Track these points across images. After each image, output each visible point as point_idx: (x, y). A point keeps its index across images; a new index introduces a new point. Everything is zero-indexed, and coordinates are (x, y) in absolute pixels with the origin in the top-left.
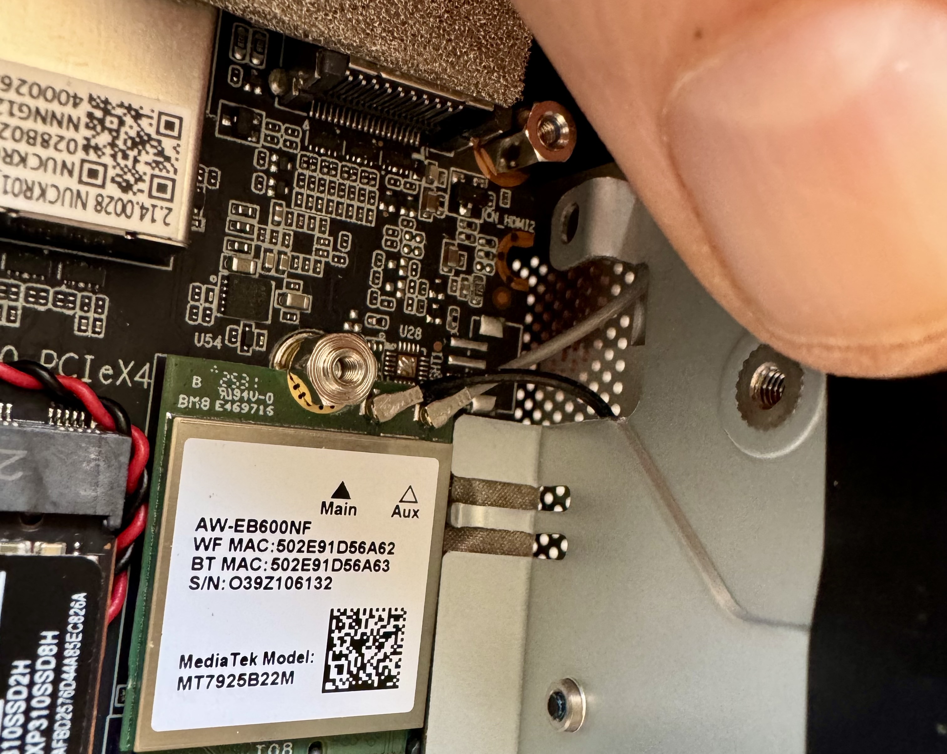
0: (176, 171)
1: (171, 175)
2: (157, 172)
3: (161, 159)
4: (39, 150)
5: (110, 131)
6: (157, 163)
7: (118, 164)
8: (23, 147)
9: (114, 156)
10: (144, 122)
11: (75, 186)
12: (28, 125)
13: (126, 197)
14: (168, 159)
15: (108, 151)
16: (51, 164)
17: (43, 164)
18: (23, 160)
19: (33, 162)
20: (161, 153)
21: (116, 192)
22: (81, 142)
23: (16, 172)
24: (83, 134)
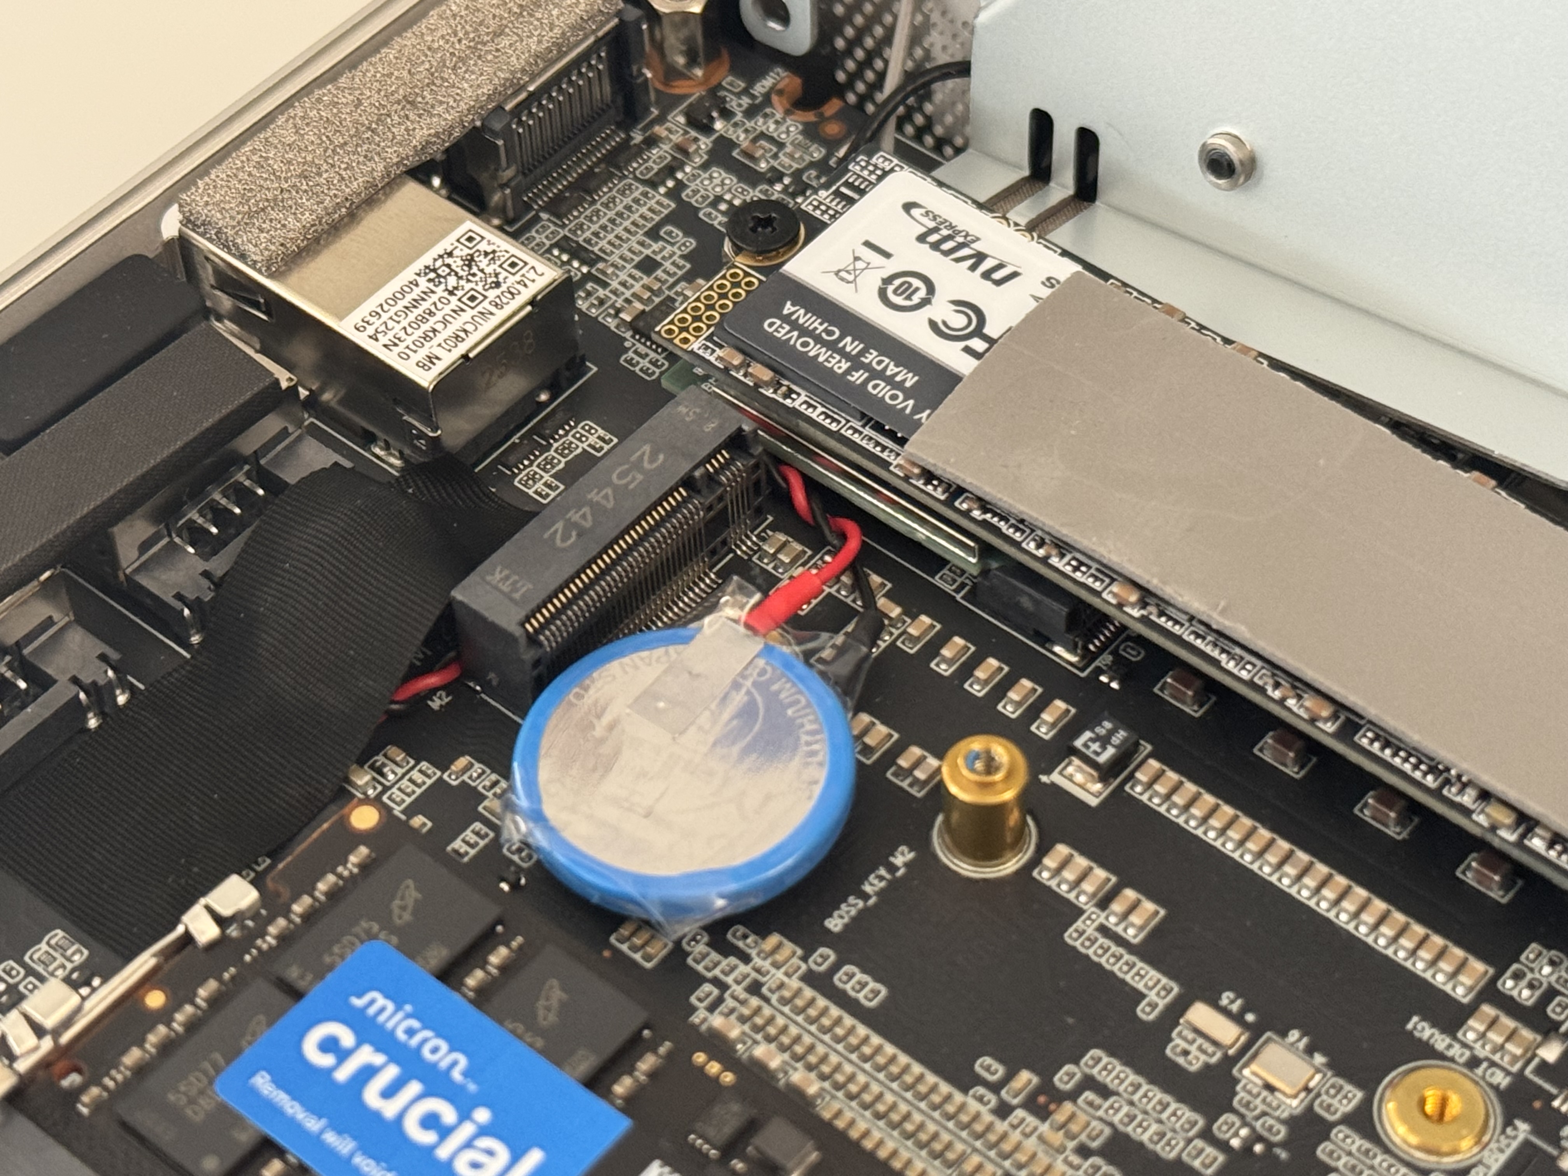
0: (507, 252)
1: (507, 255)
2: (498, 263)
3: (491, 256)
4: (432, 320)
5: (449, 274)
6: (493, 259)
7: (476, 282)
8: (425, 327)
9: (468, 281)
10: (456, 253)
11: (474, 312)
12: (412, 317)
13: (504, 287)
14: (494, 252)
15: (462, 283)
16: (447, 318)
17: (445, 322)
18: (434, 331)
19: (439, 327)
20: (486, 254)
21: (497, 292)
22: (446, 294)
23: (440, 338)
24: (440, 291)
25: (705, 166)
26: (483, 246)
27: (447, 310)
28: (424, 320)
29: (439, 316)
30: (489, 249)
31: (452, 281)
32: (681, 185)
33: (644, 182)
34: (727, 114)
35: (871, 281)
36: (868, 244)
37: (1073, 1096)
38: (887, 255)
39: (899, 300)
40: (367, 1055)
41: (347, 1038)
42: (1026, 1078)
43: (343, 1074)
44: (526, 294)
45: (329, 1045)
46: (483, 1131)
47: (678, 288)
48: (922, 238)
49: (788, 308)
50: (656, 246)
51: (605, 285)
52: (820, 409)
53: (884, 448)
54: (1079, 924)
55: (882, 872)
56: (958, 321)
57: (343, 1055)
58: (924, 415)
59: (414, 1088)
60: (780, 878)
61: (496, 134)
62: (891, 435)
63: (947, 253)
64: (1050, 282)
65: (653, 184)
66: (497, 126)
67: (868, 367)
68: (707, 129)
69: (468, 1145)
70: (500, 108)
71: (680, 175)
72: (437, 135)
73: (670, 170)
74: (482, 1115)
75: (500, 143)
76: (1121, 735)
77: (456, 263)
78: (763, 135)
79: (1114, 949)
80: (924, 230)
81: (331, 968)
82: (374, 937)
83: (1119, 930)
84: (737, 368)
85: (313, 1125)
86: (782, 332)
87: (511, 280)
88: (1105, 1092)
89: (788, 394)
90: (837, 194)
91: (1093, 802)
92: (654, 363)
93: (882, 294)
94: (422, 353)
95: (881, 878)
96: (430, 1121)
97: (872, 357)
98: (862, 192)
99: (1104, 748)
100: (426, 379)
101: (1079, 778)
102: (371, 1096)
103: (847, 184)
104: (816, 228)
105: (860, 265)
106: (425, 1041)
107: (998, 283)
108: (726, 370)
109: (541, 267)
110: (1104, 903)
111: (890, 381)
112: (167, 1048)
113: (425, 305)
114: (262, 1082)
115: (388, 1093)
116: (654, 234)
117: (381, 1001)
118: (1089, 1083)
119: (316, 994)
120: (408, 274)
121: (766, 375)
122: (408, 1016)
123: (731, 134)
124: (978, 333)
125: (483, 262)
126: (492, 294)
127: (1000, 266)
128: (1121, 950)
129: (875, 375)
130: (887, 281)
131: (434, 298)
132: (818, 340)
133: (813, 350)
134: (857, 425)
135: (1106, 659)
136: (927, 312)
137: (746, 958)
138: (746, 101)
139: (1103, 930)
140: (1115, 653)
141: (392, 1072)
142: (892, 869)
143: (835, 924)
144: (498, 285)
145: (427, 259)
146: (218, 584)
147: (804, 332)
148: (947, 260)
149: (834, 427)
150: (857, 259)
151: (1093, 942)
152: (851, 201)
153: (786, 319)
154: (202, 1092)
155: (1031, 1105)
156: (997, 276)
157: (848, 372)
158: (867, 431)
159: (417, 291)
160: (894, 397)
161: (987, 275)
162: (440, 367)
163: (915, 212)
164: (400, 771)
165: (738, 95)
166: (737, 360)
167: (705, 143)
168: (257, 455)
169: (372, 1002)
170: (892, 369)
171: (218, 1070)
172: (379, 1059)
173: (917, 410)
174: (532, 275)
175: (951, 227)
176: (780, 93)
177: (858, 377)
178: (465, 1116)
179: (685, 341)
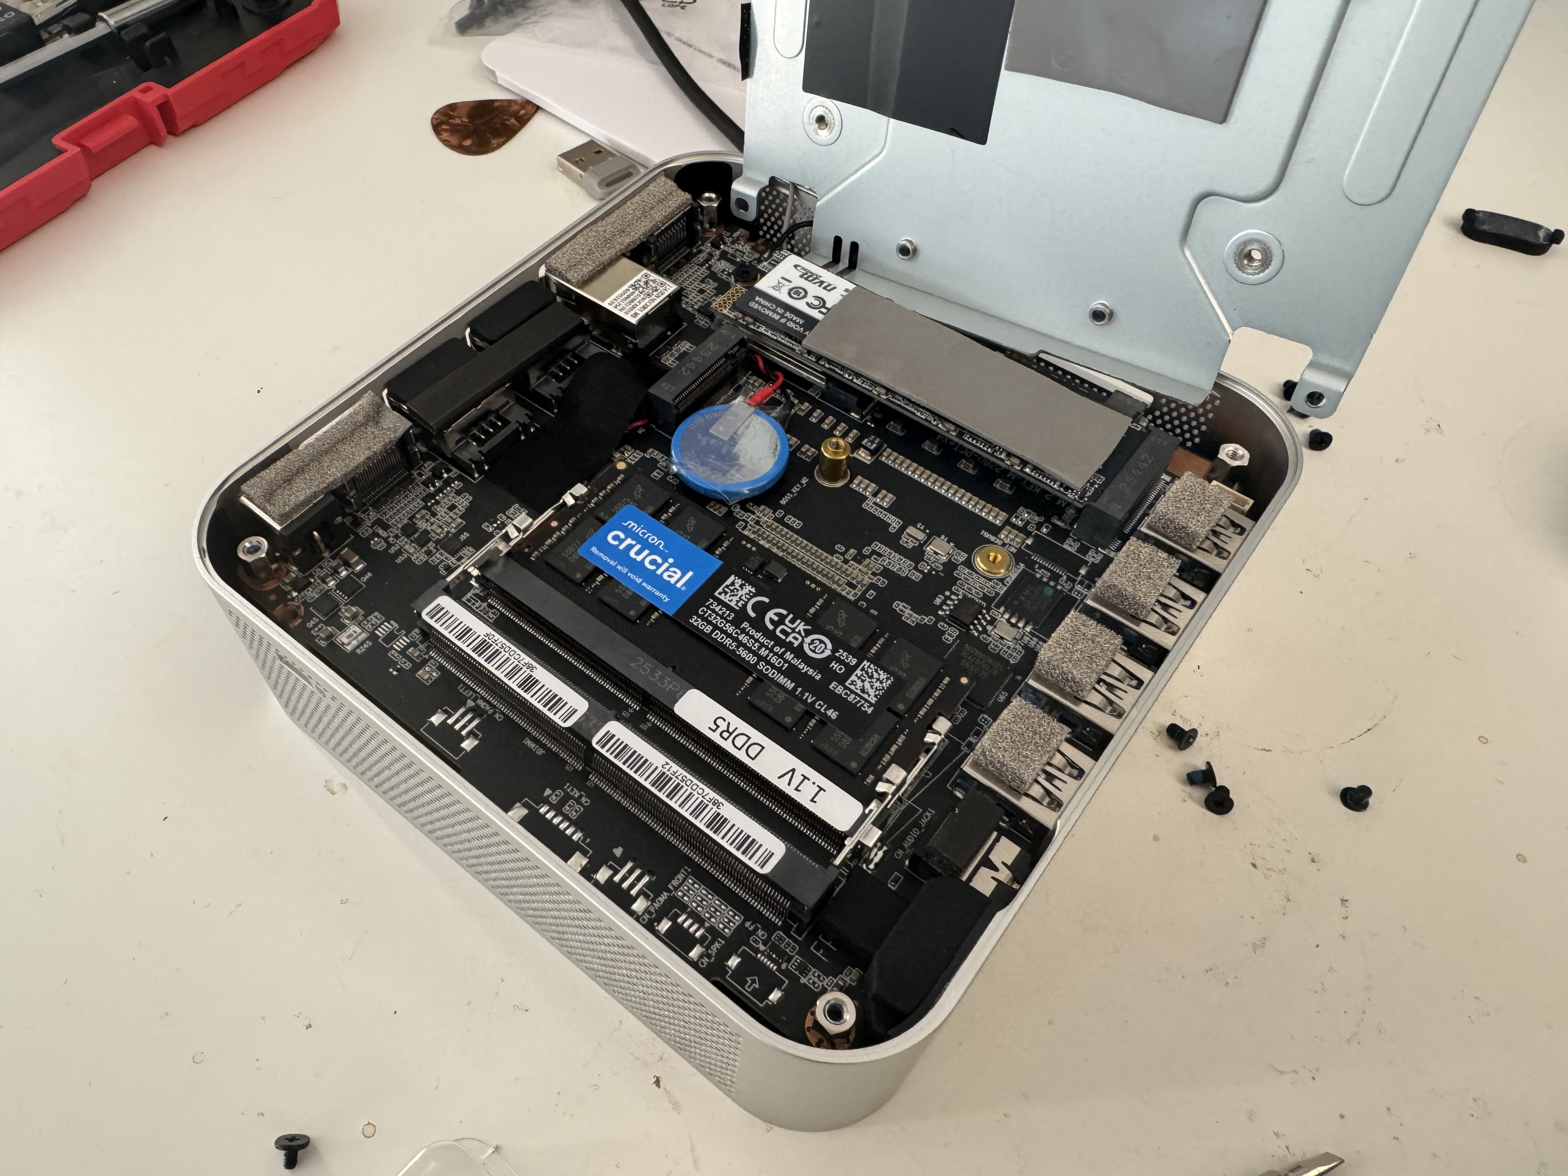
1: (659, 281)
2: (657, 283)
4: (635, 302)
5: (640, 287)
6: (654, 282)
7: (649, 290)
8: (633, 304)
9: (646, 289)
10: (641, 280)
11: (650, 299)
12: (628, 301)
13: (659, 291)
14: (655, 280)
15: (644, 290)
20: (652, 281)
21: (657, 293)
22: (639, 294)
23: (638, 308)
24: (637, 292)
25: (719, 260)
26: (651, 278)
27: (640, 298)
28: (632, 301)
29: (637, 300)
30: (653, 279)
31: (641, 289)
32: (711, 266)
33: (698, 265)
34: (725, 243)
35: (785, 290)
36: (783, 278)
37: (869, 557)
38: (790, 282)
39: (795, 296)
40: (629, 541)
41: (622, 536)
42: (852, 551)
43: (622, 547)
44: (667, 293)
45: (616, 538)
46: (671, 565)
47: (713, 299)
48: (801, 276)
49: (757, 299)
50: (704, 285)
51: (687, 298)
52: (770, 332)
53: (793, 345)
54: (867, 502)
55: (798, 485)
56: (816, 303)
57: (621, 541)
58: (807, 333)
59: (646, 552)
60: (764, 486)
61: (651, 243)
62: (795, 340)
63: (810, 281)
64: (846, 290)
65: (702, 265)
66: (652, 240)
67: (786, 317)
68: (718, 248)
69: (667, 570)
70: (652, 235)
71: (710, 263)
72: (632, 242)
73: (707, 261)
74: (671, 560)
75: (652, 246)
76: (878, 440)
77: (642, 284)
78: (737, 250)
79: (879, 509)
80: (801, 274)
81: (614, 513)
82: (629, 503)
83: (881, 503)
84: (740, 319)
85: (612, 563)
86: (756, 306)
87: (661, 289)
88: (880, 555)
89: (759, 327)
90: (770, 263)
91: (869, 463)
92: (706, 322)
93: (789, 294)
94: (633, 312)
95: (798, 487)
96: (653, 562)
97: (788, 314)
98: (778, 263)
99: (872, 444)
100: (634, 321)
101: (863, 455)
102: (632, 554)
103: (773, 260)
104: (763, 274)
105: (781, 285)
106: (649, 536)
107: (829, 291)
108: (736, 320)
109: (671, 285)
110: (875, 495)
111: (795, 322)
112: (560, 539)
113: (632, 297)
114: (594, 550)
115: (638, 553)
116: (703, 281)
117: (633, 524)
118: (874, 552)
119: (610, 522)
120: (625, 287)
121: (751, 320)
122: (642, 529)
123: (727, 249)
124: (824, 306)
125: (651, 283)
126: (655, 293)
127: (830, 285)
128: (881, 510)
129: (789, 320)
130: (791, 290)
131: (635, 294)
132: (768, 308)
133: (767, 312)
134: (783, 337)
135: (869, 417)
136: (805, 300)
137: (754, 513)
138: (731, 239)
139: (875, 503)
140: (872, 415)
141: (638, 547)
142: (801, 484)
143: (783, 502)
144: (657, 290)
145: (632, 282)
146: (563, 391)
147: (763, 306)
148: (811, 283)
149: (775, 338)
150: (779, 283)
151: (873, 507)
152: (774, 266)
153: (757, 302)
154: (573, 553)
155: (854, 559)
156: (828, 288)
157: (780, 319)
158: (787, 339)
159: (629, 293)
160: (796, 327)
161: (825, 288)
162: (639, 317)
163: (798, 268)
164: (630, 453)
165: (728, 237)
166: (740, 315)
167: (718, 252)
168: (574, 349)
169: (630, 524)
170: (795, 318)
171: (579, 546)
172: (634, 542)
173: (805, 331)
174: (668, 287)
175: (811, 273)
176: (742, 237)
177: (783, 321)
178: (665, 560)
179: (721, 310)
